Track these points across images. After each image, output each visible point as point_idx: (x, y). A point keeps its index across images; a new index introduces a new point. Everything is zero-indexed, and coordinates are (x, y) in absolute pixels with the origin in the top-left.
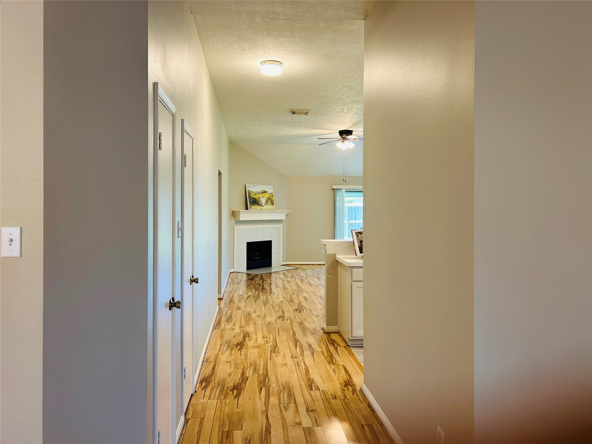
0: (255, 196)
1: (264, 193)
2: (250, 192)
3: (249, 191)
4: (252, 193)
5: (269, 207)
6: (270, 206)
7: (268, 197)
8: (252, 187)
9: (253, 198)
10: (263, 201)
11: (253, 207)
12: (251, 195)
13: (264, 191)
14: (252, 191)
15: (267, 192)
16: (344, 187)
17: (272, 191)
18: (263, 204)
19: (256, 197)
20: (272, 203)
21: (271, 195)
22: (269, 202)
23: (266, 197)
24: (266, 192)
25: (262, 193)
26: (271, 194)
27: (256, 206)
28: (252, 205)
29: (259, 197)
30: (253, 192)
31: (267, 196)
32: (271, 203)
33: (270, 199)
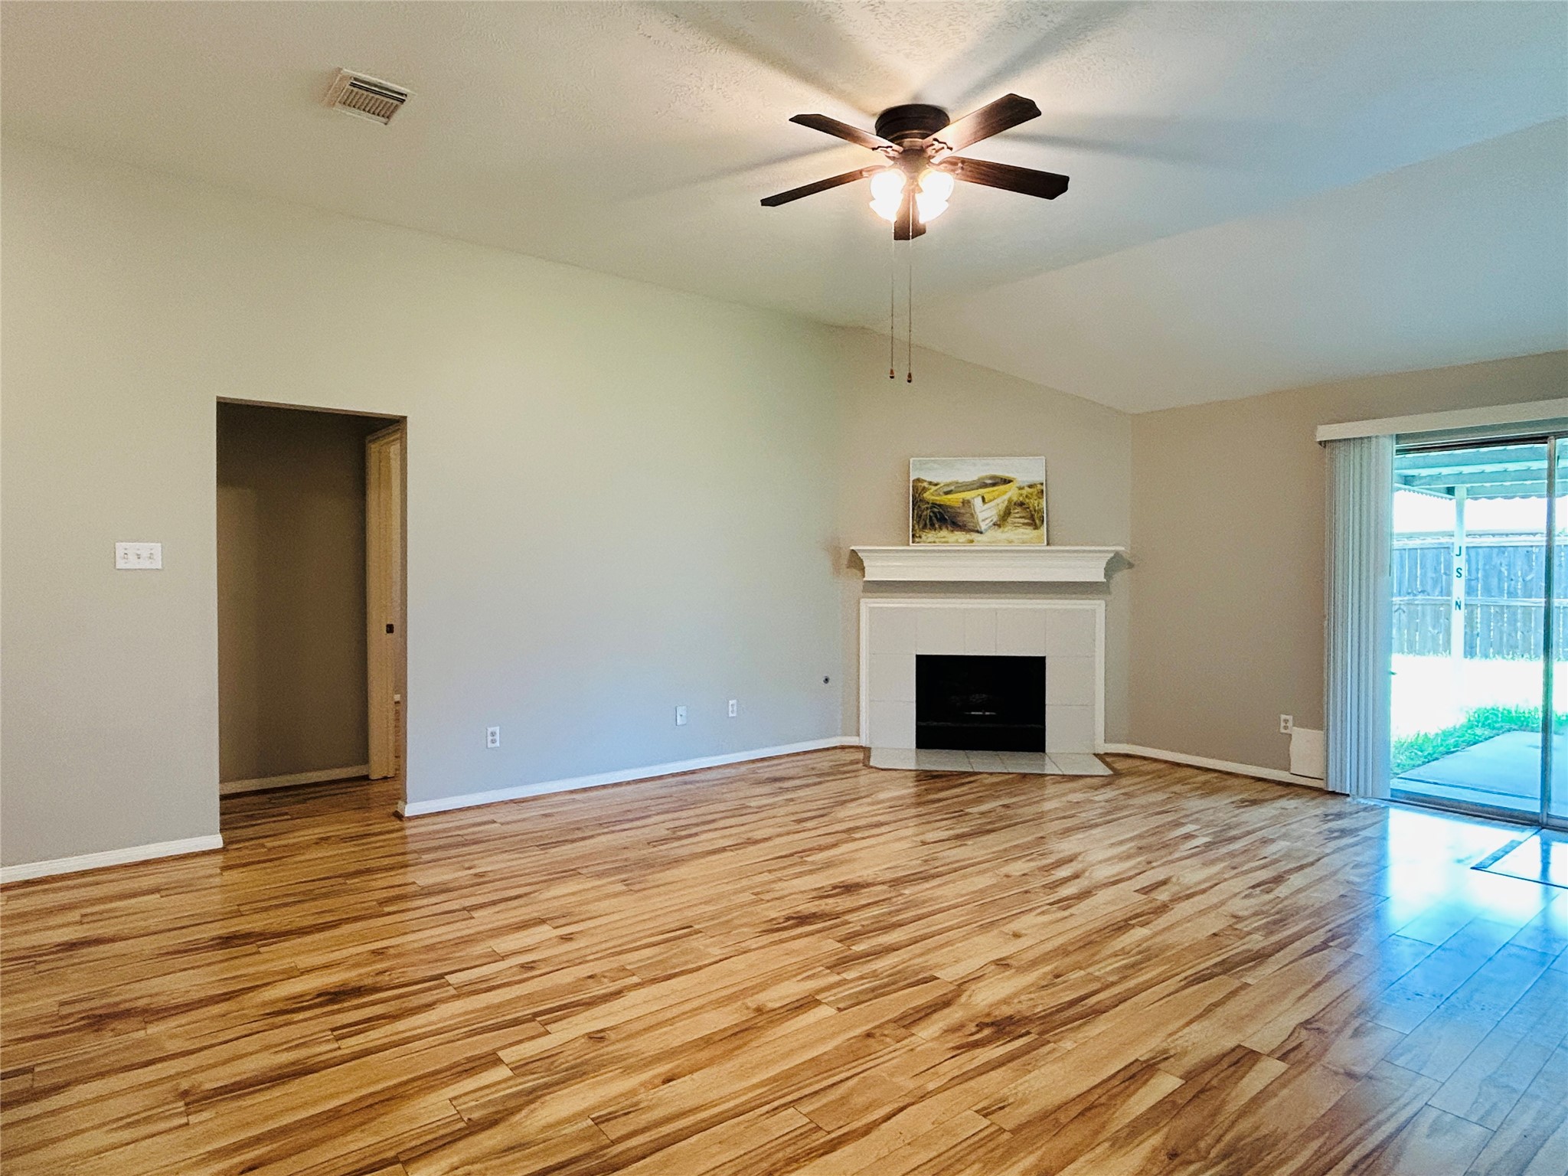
0: (949, 496)
1: (994, 485)
2: (925, 484)
3: (918, 480)
4: (934, 488)
5: (1018, 534)
6: (1021, 530)
7: (1015, 499)
8: (936, 466)
9: (934, 505)
10: (985, 513)
11: (930, 536)
12: (925, 495)
13: (992, 477)
14: (935, 481)
15: (1010, 481)
16: (1381, 429)
17: (1038, 476)
18: (983, 526)
19: (954, 500)
20: (1034, 520)
21: (1030, 490)
22: (1017, 515)
23: (1006, 497)
24: (1006, 481)
25: (985, 486)
26: (1030, 486)
27: (944, 533)
28: (925, 526)
29: (966, 503)
30: (936, 485)
31: (1011, 493)
32: (1026, 521)
33: (1021, 504)
